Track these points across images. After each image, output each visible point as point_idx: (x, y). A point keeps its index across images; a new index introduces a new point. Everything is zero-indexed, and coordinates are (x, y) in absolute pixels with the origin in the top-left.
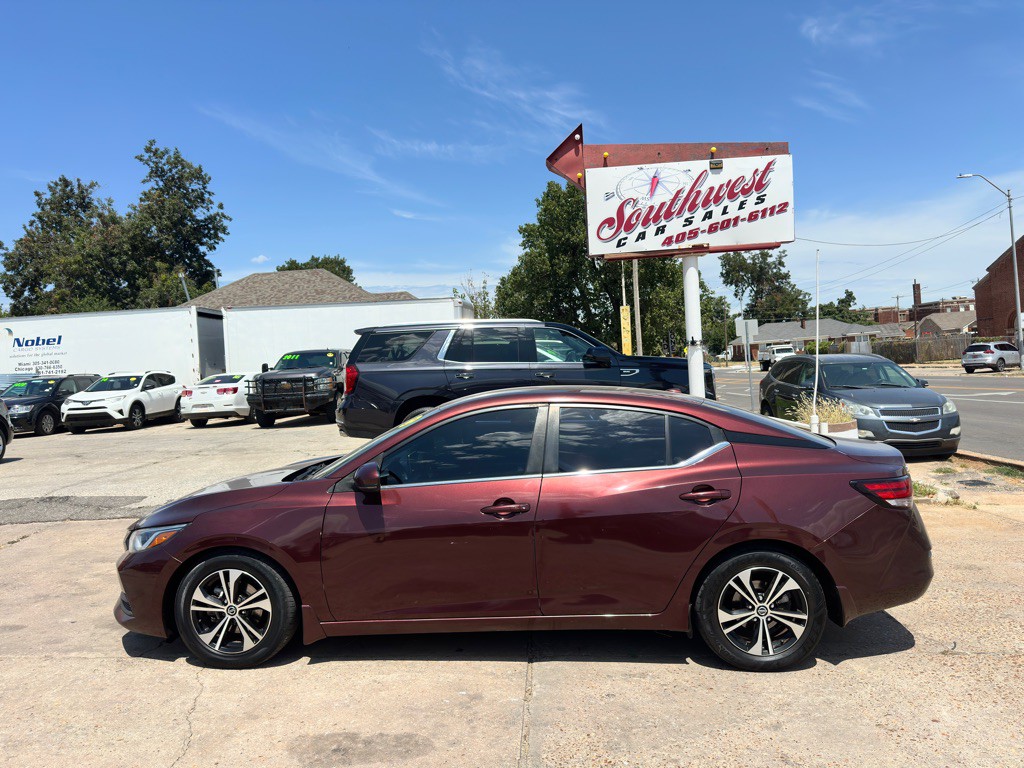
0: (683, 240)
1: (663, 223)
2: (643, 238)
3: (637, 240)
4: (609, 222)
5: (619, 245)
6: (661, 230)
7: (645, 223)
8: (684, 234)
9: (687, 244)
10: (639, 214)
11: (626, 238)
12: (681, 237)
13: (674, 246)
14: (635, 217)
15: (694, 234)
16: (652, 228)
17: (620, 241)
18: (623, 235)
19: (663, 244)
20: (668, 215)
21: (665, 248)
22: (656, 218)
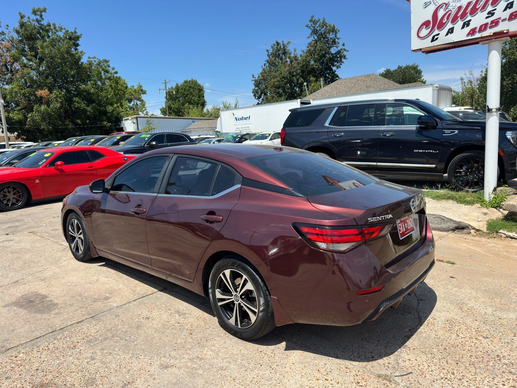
0: (485, 29)
1: (469, 18)
2: (452, 32)
3: (447, 35)
4: (426, 24)
5: (433, 40)
6: (467, 24)
7: (454, 20)
8: (486, 25)
9: (489, 32)
10: (450, 14)
11: (438, 34)
12: (484, 27)
13: (477, 35)
14: (446, 18)
15: (495, 23)
16: (460, 23)
17: (434, 37)
18: (436, 32)
19: (468, 35)
20: (474, 11)
21: (470, 37)
22: (464, 15)
